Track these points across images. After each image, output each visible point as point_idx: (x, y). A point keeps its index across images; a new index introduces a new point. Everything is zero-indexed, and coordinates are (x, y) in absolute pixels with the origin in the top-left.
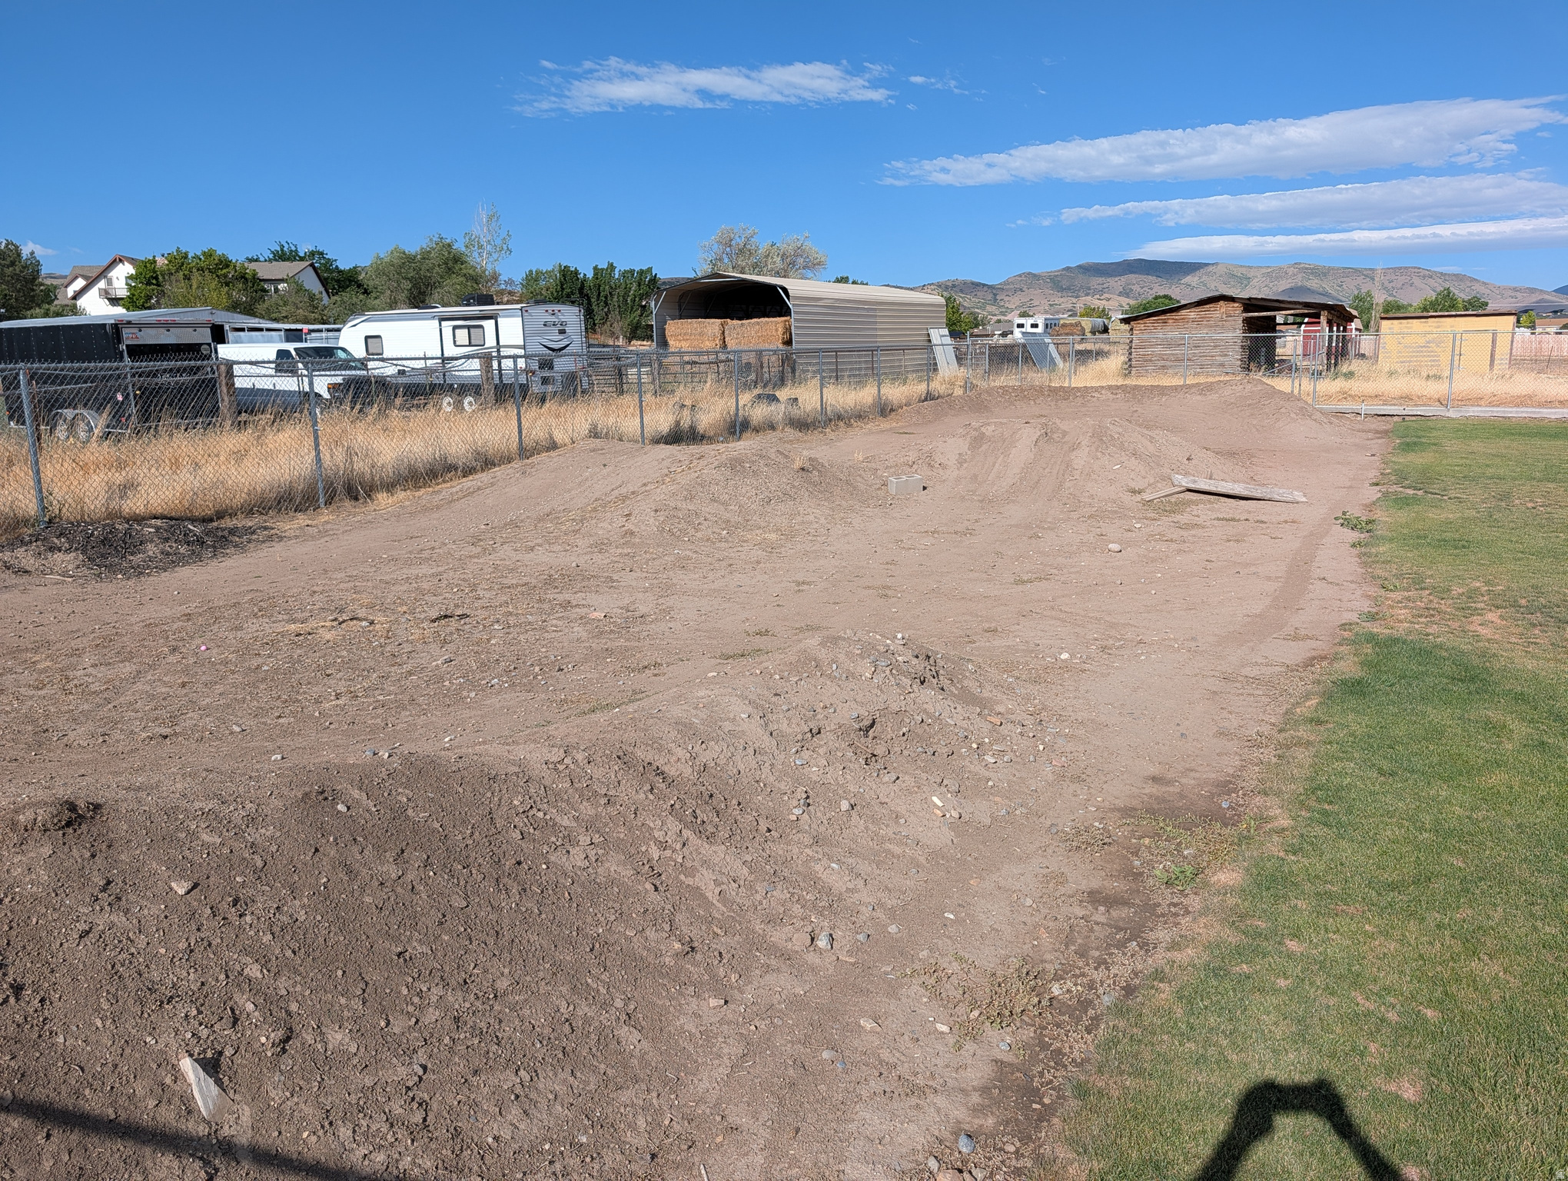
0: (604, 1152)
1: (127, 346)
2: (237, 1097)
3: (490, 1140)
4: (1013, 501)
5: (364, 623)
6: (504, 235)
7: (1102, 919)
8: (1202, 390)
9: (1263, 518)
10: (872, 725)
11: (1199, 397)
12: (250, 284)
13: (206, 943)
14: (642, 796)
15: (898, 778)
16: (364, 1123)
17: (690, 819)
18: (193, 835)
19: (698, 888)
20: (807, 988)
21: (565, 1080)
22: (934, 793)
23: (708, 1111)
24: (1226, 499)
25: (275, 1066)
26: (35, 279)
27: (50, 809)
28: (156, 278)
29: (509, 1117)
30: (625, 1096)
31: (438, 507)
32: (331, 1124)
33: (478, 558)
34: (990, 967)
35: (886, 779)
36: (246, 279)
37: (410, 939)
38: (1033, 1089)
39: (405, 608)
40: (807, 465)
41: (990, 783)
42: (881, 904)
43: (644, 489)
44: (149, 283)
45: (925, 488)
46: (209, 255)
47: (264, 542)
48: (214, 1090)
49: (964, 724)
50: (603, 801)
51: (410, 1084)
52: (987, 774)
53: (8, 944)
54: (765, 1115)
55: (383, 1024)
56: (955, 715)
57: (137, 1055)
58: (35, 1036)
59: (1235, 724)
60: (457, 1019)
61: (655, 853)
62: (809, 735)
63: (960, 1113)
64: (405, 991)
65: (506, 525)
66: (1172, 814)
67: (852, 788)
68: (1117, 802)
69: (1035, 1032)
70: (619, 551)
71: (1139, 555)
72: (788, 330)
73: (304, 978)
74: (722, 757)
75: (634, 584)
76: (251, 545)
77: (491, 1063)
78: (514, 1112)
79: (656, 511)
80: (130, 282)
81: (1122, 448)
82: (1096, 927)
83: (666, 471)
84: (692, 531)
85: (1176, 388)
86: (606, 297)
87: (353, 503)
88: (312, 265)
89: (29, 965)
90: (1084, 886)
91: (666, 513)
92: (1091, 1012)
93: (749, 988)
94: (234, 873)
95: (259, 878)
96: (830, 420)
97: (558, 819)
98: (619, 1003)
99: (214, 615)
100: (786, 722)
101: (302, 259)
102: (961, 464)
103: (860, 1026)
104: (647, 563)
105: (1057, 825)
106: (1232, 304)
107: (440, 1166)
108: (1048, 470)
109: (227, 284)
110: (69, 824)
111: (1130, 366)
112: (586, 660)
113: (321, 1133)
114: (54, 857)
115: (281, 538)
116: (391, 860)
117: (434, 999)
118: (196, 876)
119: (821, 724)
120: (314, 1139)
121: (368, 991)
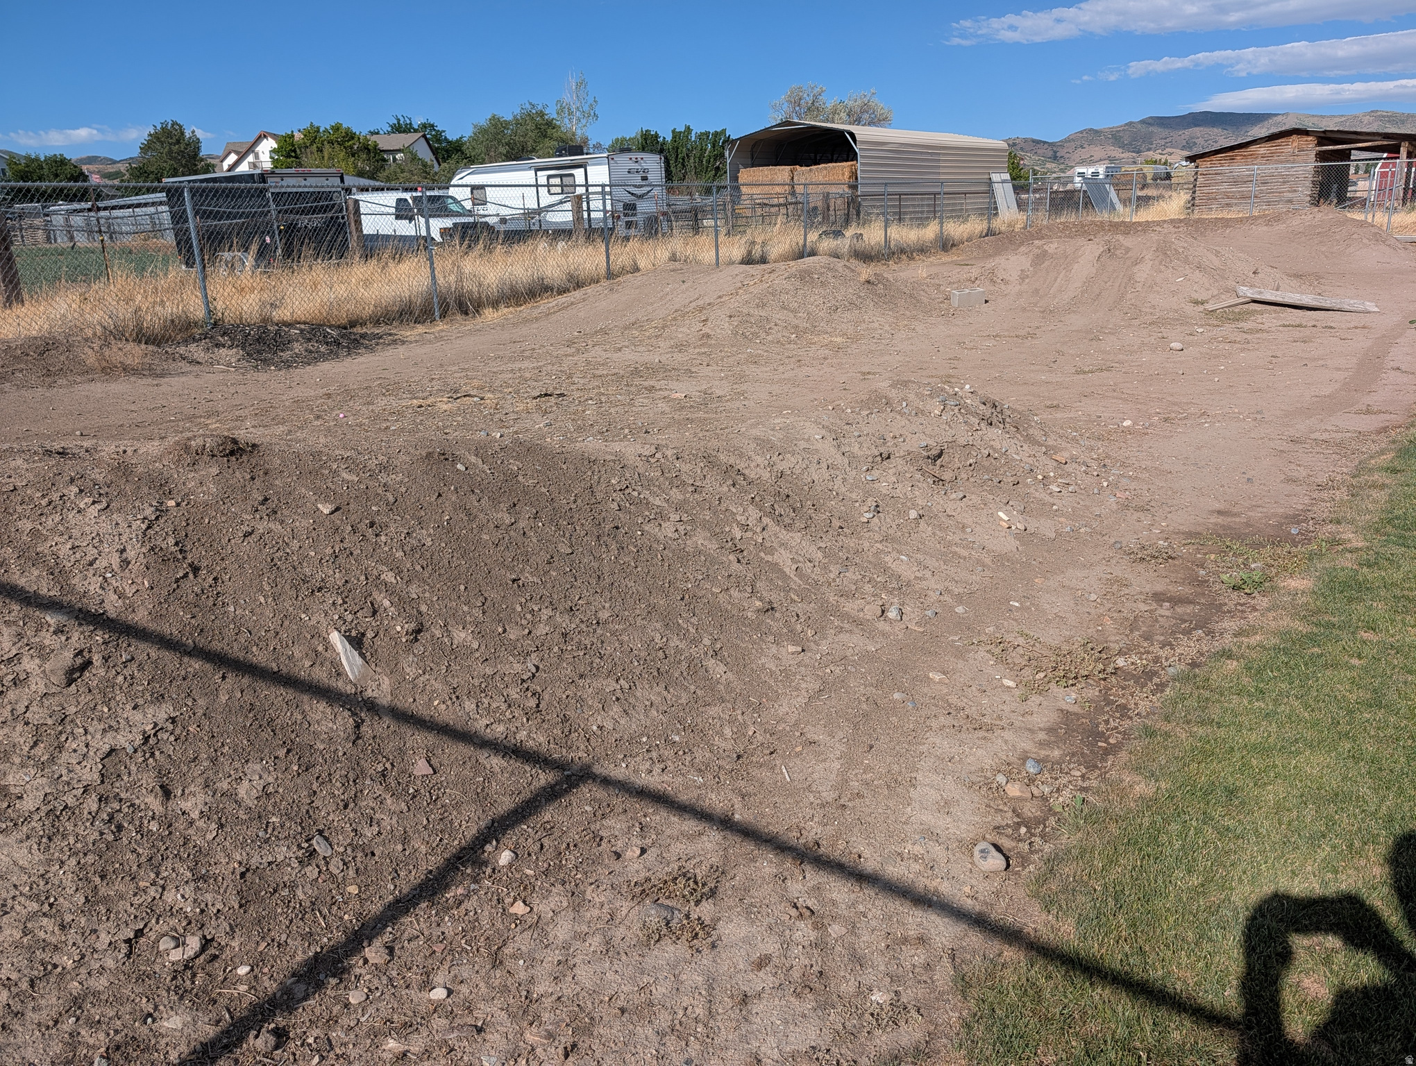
0: (695, 750)
1: (272, 193)
2: (378, 669)
3: (595, 728)
4: (1074, 312)
5: (475, 399)
6: (591, 100)
7: (1168, 613)
8: (1269, 221)
9: (1332, 325)
10: (940, 455)
11: (1265, 228)
12: (372, 155)
13: (348, 553)
14: (725, 489)
15: (965, 497)
16: (486, 701)
17: (768, 510)
18: (335, 473)
19: (776, 564)
20: (878, 646)
21: (659, 693)
22: (1000, 509)
23: (788, 728)
24: (1293, 310)
25: (408, 650)
26: (196, 155)
27: (215, 439)
28: (295, 151)
29: (611, 713)
30: (714, 711)
31: (537, 319)
32: (458, 698)
33: (573, 356)
34: (1054, 643)
35: (954, 496)
36: (369, 150)
37: (522, 571)
38: (1098, 733)
39: (510, 389)
40: (872, 279)
41: (1055, 507)
42: (947, 590)
43: (719, 300)
44: (288, 156)
45: (986, 302)
46: (337, 128)
47: (389, 345)
48: (359, 661)
49: (1030, 460)
50: (691, 489)
51: (525, 677)
52: (1052, 500)
53: (186, 536)
54: (841, 734)
55: (500, 630)
56: (1020, 453)
57: (294, 627)
58: (210, 603)
59: (1304, 474)
60: (565, 635)
61: (737, 533)
62: (879, 459)
63: (1026, 745)
64: (519, 609)
65: (596, 332)
66: (1238, 537)
67: (920, 502)
68: (1181, 528)
69: (1100, 691)
70: (697, 350)
71: (1201, 353)
72: (854, 175)
73: (432, 588)
74: (797, 467)
75: (711, 374)
76: (379, 347)
77: (594, 671)
78: (616, 710)
79: (731, 317)
80: (273, 155)
81: (1186, 261)
82: (1160, 619)
83: (740, 285)
84: (763, 335)
85: (1241, 220)
86: (683, 159)
87: (463, 316)
88: (424, 136)
89: (204, 553)
90: (1147, 588)
91: (740, 319)
92: (1156, 680)
93: (824, 642)
94: (369, 503)
95: (391, 510)
96: (894, 253)
97: (651, 499)
98: (706, 641)
99: (350, 395)
100: (857, 446)
101: (416, 131)
102: (1023, 279)
103: (929, 678)
104: (722, 360)
105: (1121, 543)
106: (1306, 138)
107: (552, 741)
108: (1109, 284)
109: (353, 155)
110: (232, 453)
111: (1193, 205)
112: (669, 426)
113: (449, 703)
114: (221, 476)
115: (403, 343)
116: (505, 509)
117: (544, 617)
118: (338, 502)
119: (891, 450)
120: (443, 707)
121: (487, 604)
